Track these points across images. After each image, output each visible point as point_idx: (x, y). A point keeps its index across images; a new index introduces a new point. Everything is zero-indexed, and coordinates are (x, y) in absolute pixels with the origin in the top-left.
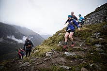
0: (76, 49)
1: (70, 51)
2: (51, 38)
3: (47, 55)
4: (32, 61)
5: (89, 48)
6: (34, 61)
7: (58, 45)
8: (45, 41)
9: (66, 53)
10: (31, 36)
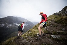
0: (60, 33)
1: (55, 34)
3: (38, 36)
4: (29, 39)
7: (45, 29)
8: (35, 26)
9: (52, 36)
10: (26, 23)
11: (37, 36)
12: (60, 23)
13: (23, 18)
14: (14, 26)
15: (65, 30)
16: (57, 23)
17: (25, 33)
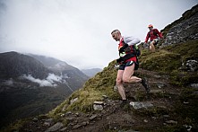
1: (141, 99)
2: (100, 74)
4: (69, 121)
5: (179, 92)
6: (72, 121)
7: (115, 88)
11: (95, 109)
12: (154, 68)
13: (52, 58)
14: (22, 84)
15: (165, 86)
16: (146, 68)
17: (59, 104)
